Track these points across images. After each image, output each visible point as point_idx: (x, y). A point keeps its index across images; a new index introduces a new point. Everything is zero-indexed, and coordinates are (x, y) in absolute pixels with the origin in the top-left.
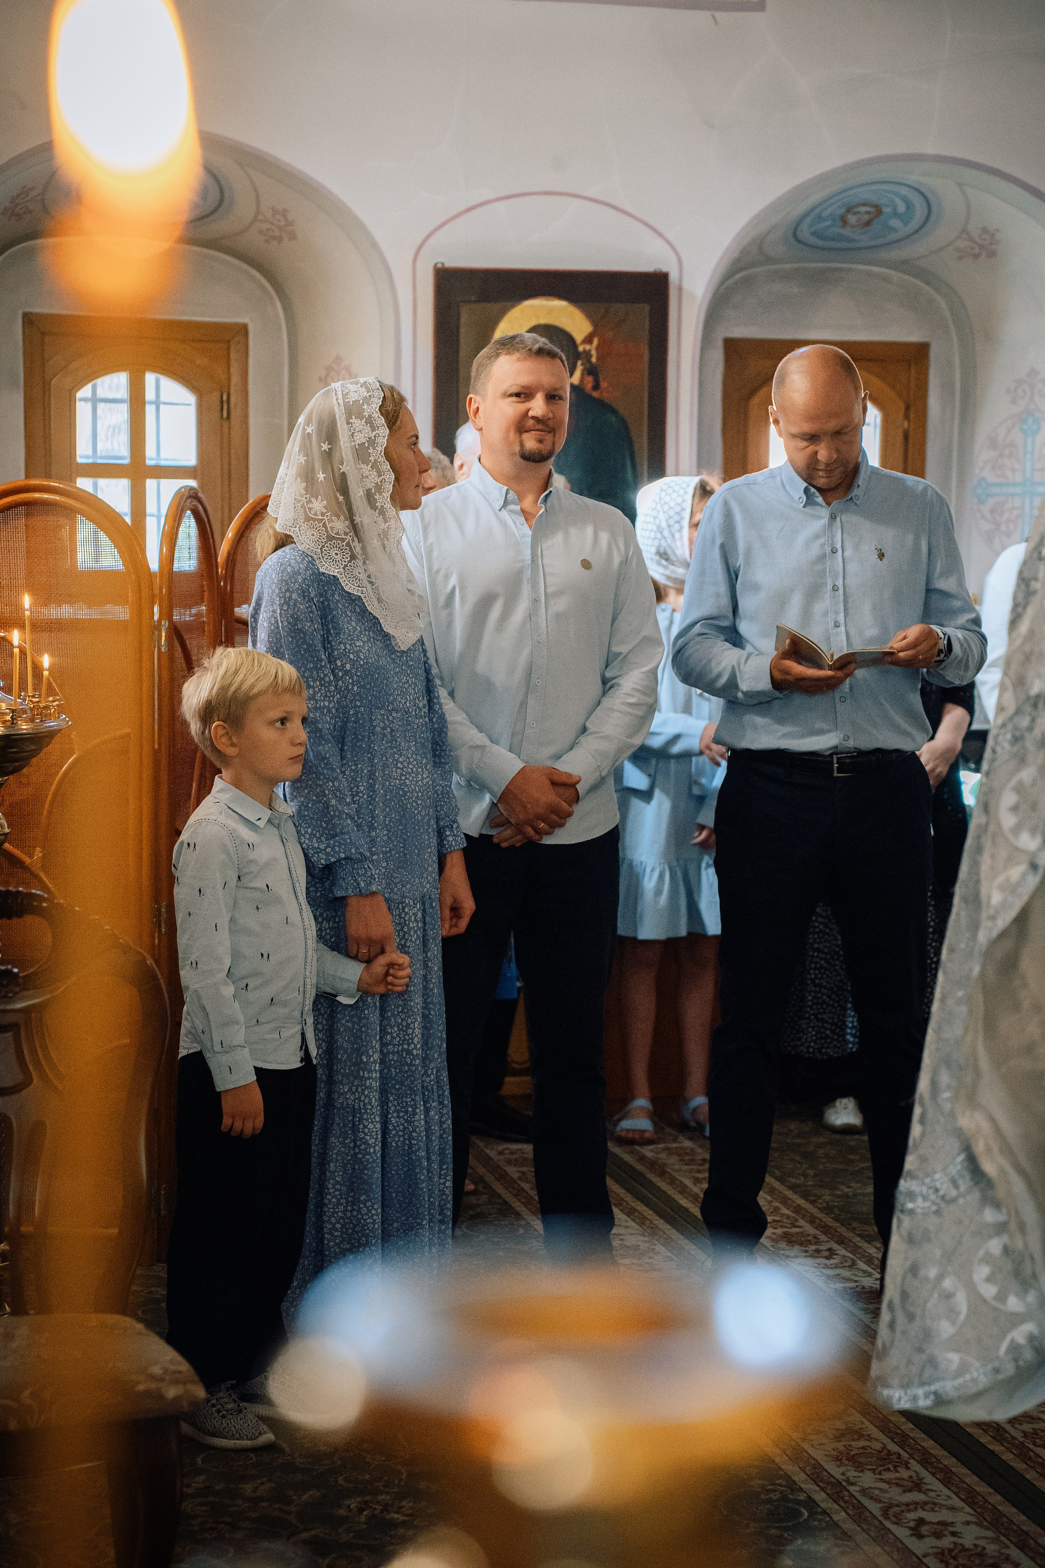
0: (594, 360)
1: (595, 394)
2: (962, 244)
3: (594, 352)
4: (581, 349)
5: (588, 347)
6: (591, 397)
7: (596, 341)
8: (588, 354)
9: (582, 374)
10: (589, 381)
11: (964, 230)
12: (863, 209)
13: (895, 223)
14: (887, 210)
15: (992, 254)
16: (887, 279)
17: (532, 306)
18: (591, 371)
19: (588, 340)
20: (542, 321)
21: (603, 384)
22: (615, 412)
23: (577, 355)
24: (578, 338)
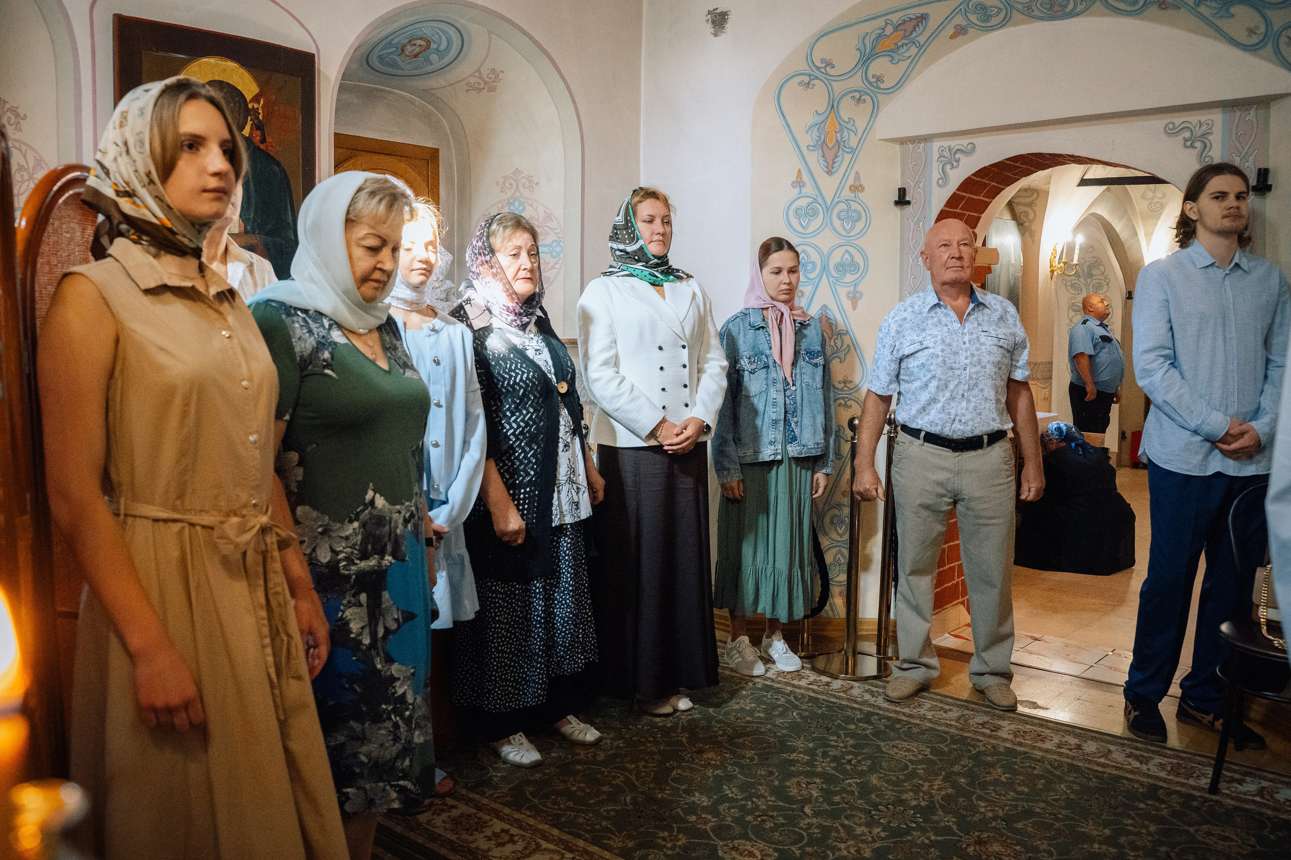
0: (261, 117)
1: (262, 147)
2: (472, 80)
3: (260, 111)
4: (250, 106)
5: (256, 106)
6: (259, 148)
7: (262, 101)
8: (256, 111)
9: (252, 128)
11: (479, 70)
12: (419, 42)
13: (434, 58)
14: (433, 46)
15: (492, 89)
16: (412, 102)
17: (209, 64)
18: (259, 126)
19: (256, 99)
20: (217, 78)
21: (269, 140)
22: (278, 164)
23: (247, 112)
24: (249, 97)
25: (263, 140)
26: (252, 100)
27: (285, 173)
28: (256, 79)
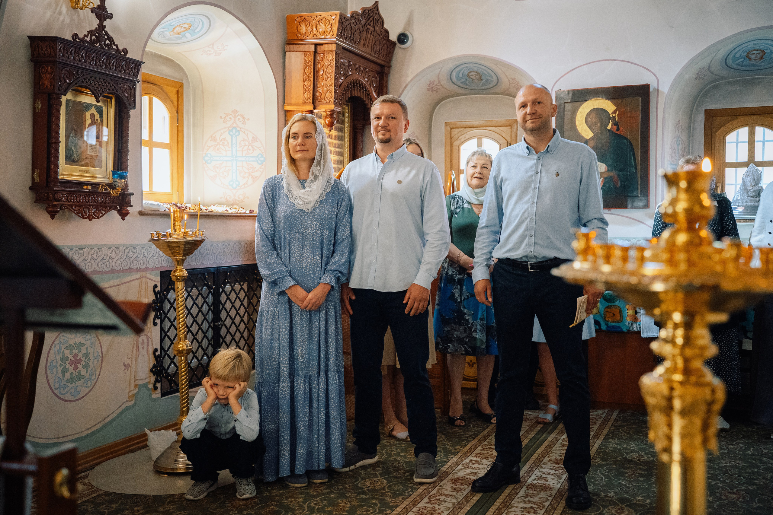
0: (617, 120)
1: (617, 133)
3: (616, 117)
4: (611, 116)
5: (614, 115)
6: (615, 133)
7: (617, 113)
8: (614, 117)
9: (612, 125)
10: (615, 128)
18: (616, 124)
19: (614, 112)
20: (597, 107)
21: (621, 129)
22: (626, 139)
23: (610, 118)
24: (610, 112)
25: (618, 129)
26: (612, 113)
27: (630, 142)
28: (615, 104)
